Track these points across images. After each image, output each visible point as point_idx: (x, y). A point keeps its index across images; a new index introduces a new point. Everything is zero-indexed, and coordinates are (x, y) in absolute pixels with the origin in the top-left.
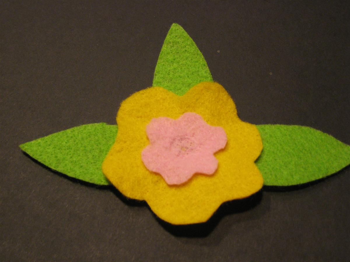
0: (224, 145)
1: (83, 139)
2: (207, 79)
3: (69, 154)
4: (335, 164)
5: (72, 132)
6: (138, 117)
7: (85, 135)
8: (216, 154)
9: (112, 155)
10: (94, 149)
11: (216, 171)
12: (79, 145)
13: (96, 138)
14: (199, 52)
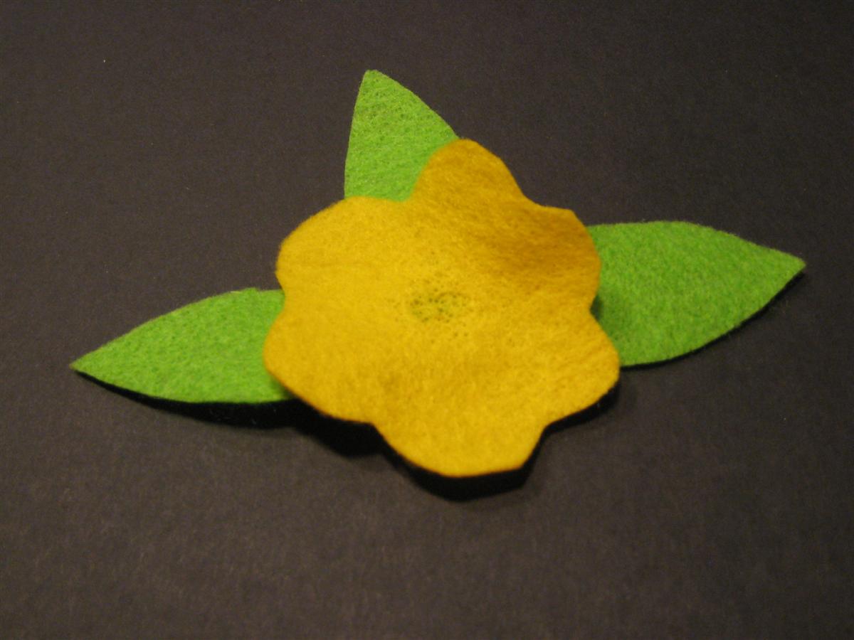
3: (182, 358)
4: (756, 292)
5: (183, 314)
6: (323, 266)
7: (213, 318)
10: (236, 340)
13: (239, 318)
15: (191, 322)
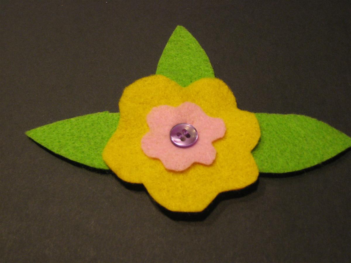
0: (223, 134)
1: (86, 127)
2: (208, 72)
3: (72, 140)
4: (331, 150)
5: (76, 120)
6: (140, 103)
7: (88, 124)
8: (214, 142)
9: (113, 141)
10: (96, 137)
11: (214, 162)
12: (83, 133)
13: (99, 126)
14: (202, 50)
15: (79, 124)
